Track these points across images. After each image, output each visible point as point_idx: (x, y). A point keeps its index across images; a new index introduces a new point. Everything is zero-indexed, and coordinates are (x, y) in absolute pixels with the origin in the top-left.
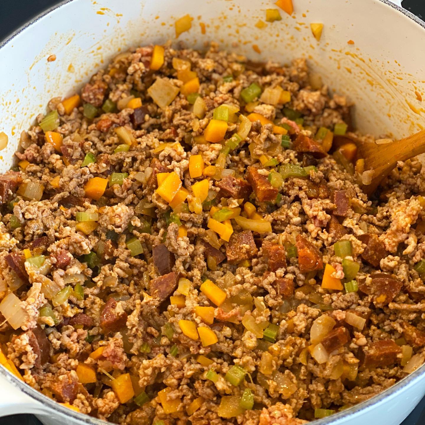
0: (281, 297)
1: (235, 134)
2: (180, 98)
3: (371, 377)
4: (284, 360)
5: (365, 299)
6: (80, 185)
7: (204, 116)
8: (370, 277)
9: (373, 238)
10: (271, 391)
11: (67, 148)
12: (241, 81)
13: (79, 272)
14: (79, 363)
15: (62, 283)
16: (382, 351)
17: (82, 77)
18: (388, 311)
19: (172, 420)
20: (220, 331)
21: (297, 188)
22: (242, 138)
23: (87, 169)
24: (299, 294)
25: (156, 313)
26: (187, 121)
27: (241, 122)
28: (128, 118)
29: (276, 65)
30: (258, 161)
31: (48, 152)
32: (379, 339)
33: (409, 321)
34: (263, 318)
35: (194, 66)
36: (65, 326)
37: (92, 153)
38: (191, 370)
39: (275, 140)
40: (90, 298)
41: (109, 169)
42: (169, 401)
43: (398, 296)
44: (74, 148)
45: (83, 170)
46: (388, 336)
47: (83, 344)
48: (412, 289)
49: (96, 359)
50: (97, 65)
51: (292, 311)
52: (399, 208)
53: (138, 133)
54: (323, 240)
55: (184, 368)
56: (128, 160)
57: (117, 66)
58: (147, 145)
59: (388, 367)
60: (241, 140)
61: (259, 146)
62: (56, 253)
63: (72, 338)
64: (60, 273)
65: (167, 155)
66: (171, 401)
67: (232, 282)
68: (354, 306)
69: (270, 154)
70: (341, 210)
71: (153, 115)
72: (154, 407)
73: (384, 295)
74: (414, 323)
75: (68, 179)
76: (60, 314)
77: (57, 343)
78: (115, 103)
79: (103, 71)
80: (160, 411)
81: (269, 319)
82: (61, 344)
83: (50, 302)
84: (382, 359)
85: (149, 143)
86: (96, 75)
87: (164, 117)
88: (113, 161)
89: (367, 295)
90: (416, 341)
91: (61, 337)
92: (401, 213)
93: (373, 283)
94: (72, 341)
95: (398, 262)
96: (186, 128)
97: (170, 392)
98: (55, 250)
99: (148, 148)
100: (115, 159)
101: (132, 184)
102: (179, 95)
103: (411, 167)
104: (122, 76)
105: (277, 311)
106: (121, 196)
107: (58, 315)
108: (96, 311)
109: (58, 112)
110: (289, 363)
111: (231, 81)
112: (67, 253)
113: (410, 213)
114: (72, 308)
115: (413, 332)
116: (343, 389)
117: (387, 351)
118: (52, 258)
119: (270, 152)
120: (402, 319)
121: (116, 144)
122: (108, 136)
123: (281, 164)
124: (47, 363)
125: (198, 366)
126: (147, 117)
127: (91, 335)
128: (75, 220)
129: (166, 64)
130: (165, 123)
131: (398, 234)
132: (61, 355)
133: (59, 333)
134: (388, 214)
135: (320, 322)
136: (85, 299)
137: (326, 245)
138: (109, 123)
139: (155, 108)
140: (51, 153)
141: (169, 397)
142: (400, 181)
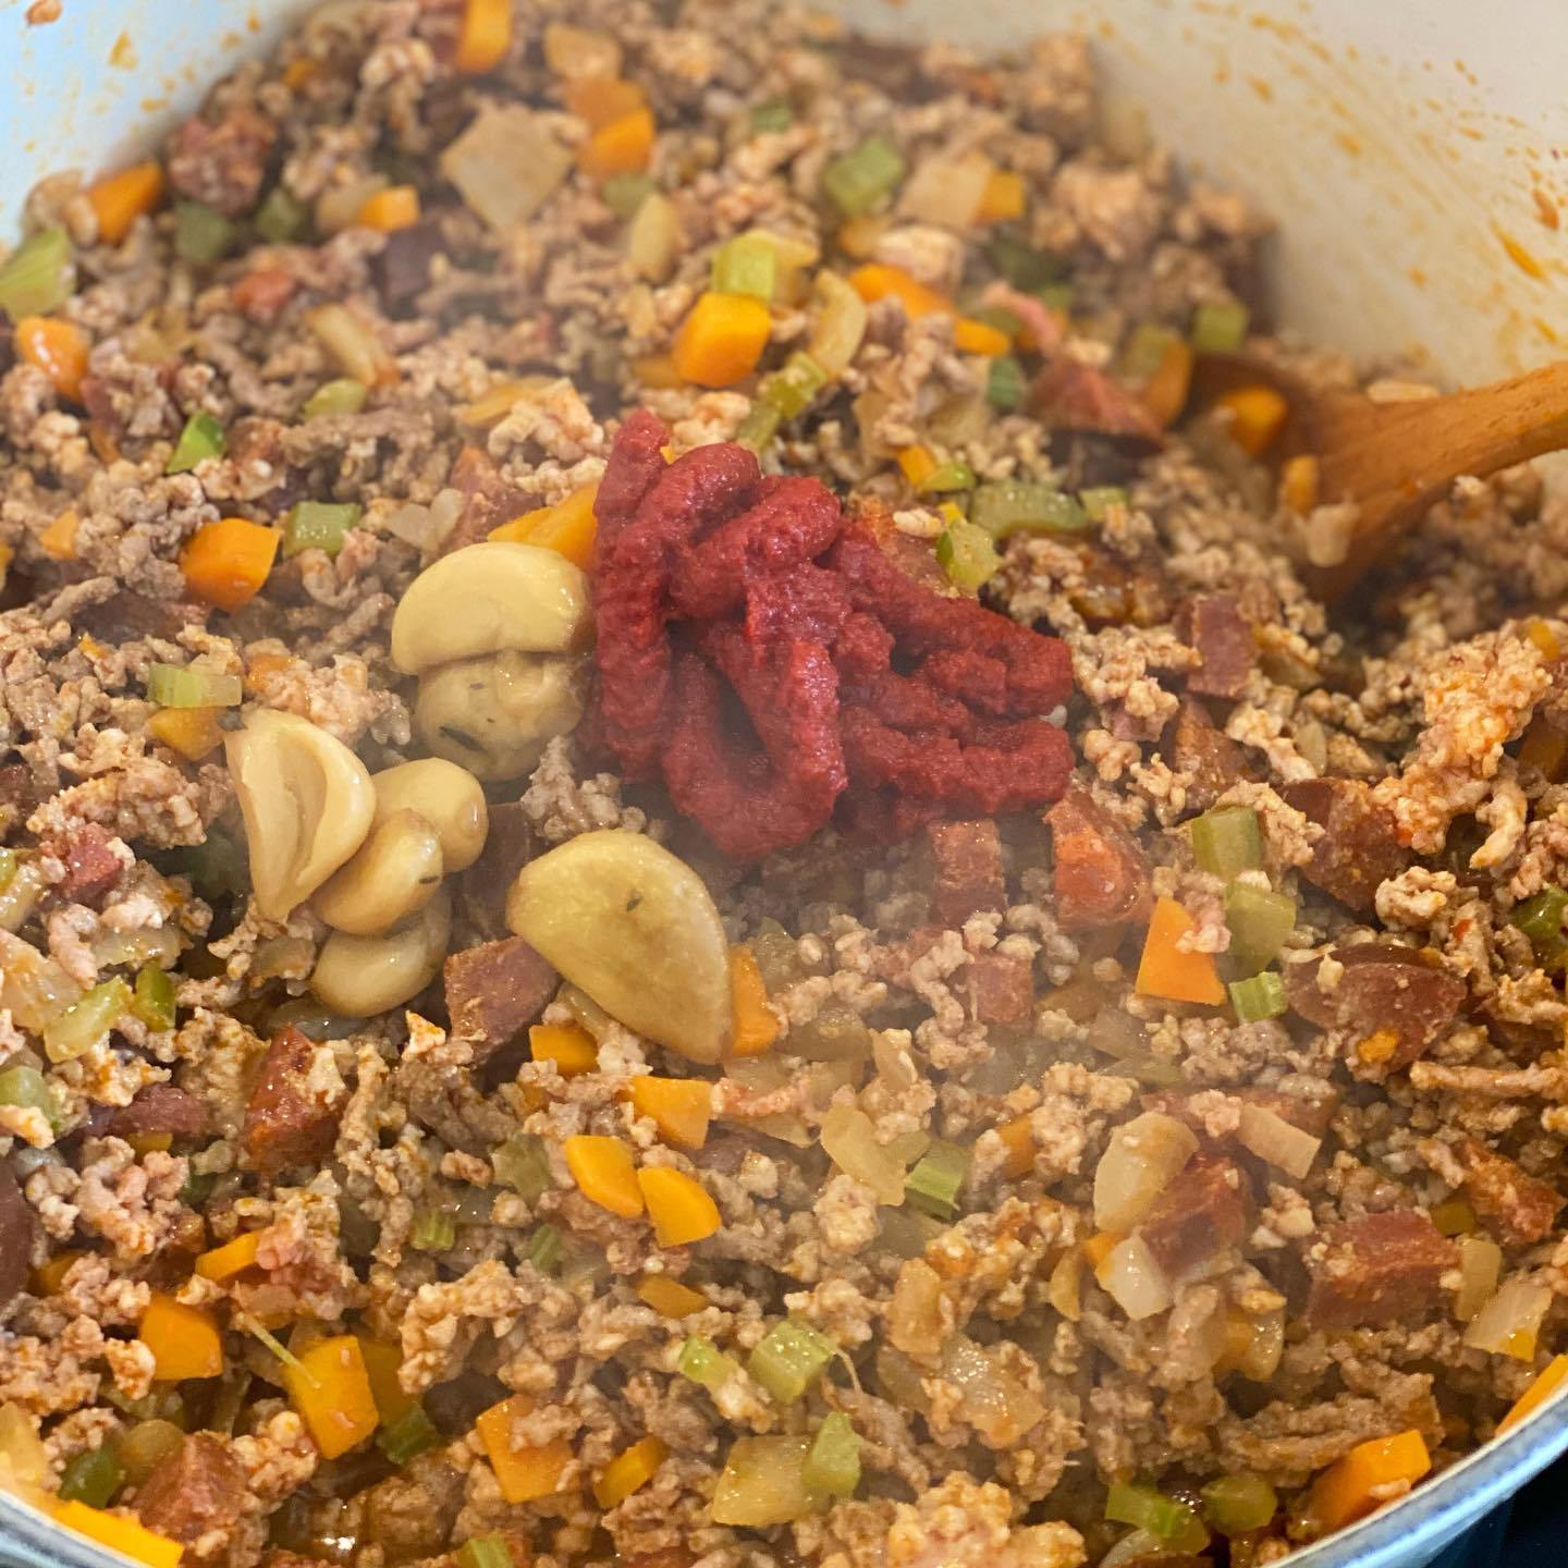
0: (984, 1030)
1: (800, 357)
2: (577, 192)
3: (1336, 1366)
4: (990, 1294)
5: (1315, 1047)
6: (160, 550)
7: (670, 272)
8: (1335, 956)
9: (1350, 797)
10: (938, 1420)
11: (110, 391)
12: (826, 129)
13: (157, 920)
14: (153, 1297)
15: (86, 964)
16: (1380, 1263)
17: (170, 86)
18: (1404, 1094)
19: (534, 1523)
20: (734, 1170)
21: (1043, 582)
22: (827, 371)
23: (193, 482)
24: (1054, 1020)
25: (469, 1091)
26: (605, 292)
27: (825, 301)
28: (360, 270)
29: (966, 58)
30: (889, 467)
31: (30, 402)
32: (1367, 1206)
33: (1490, 1136)
34: (906, 1120)
35: (633, 59)
36: (95, 1141)
37: (210, 413)
38: (612, 1330)
39: (960, 383)
40: (200, 1021)
41: (282, 482)
42: (522, 1451)
43: (1448, 1033)
44: (137, 390)
45: (175, 488)
46: (1403, 1195)
47: (166, 1215)
48: (1508, 1009)
49: (228, 1282)
50: (232, 40)
51: (1025, 1088)
52: (1454, 675)
53: (404, 332)
54: (1151, 801)
55: (581, 1322)
56: (363, 451)
57: (319, 48)
58: (439, 387)
59: (1400, 1321)
60: (823, 378)
61: (896, 409)
62: (65, 841)
63: (125, 1193)
64: (79, 924)
65: (522, 437)
66: (531, 1450)
67: (785, 969)
68: (1269, 1076)
69: (937, 440)
70: (1217, 674)
71: (463, 256)
72: (461, 1470)
73: (1389, 1033)
74: (1508, 1145)
75: (113, 524)
76: (75, 1092)
77: (60, 1215)
78: (309, 208)
79: (256, 68)
80: (486, 1488)
81: (927, 1122)
82: (78, 1220)
83: (36, 1043)
84: (1378, 1295)
85: (449, 379)
86: (228, 80)
87: (508, 269)
88: (298, 452)
89: (1323, 1032)
90: (1517, 1220)
91: (77, 1190)
92: (1462, 695)
93: (1344, 982)
94: (124, 1205)
95: (1450, 895)
96: (601, 321)
97: (526, 1414)
98: (58, 828)
99: (442, 398)
100: (308, 447)
101: (379, 552)
102: (569, 177)
103: (1500, 490)
104: (339, 89)
105: (963, 1085)
106: (332, 601)
107: (68, 1097)
108: (223, 1074)
109: (71, 232)
110: (1007, 1306)
111: (783, 129)
112: (108, 839)
113: (1505, 700)
114: (127, 1062)
115: (1502, 1182)
116: (1221, 1413)
117: (1401, 1265)
118: (45, 860)
119: (939, 430)
120: (1463, 1128)
121: (310, 376)
122: (279, 339)
123: (980, 480)
124: (22, 1296)
125: (644, 1317)
126: (439, 265)
127: (202, 1171)
128: (142, 696)
129: (519, 47)
130: (511, 294)
131: (1450, 780)
132: (80, 1264)
133: (71, 1173)
134: (1409, 692)
135: (1133, 1142)
136: (179, 1026)
137: (1164, 821)
138: (283, 288)
139: (472, 230)
140: (42, 409)
141: (525, 1435)
142: (1456, 548)
